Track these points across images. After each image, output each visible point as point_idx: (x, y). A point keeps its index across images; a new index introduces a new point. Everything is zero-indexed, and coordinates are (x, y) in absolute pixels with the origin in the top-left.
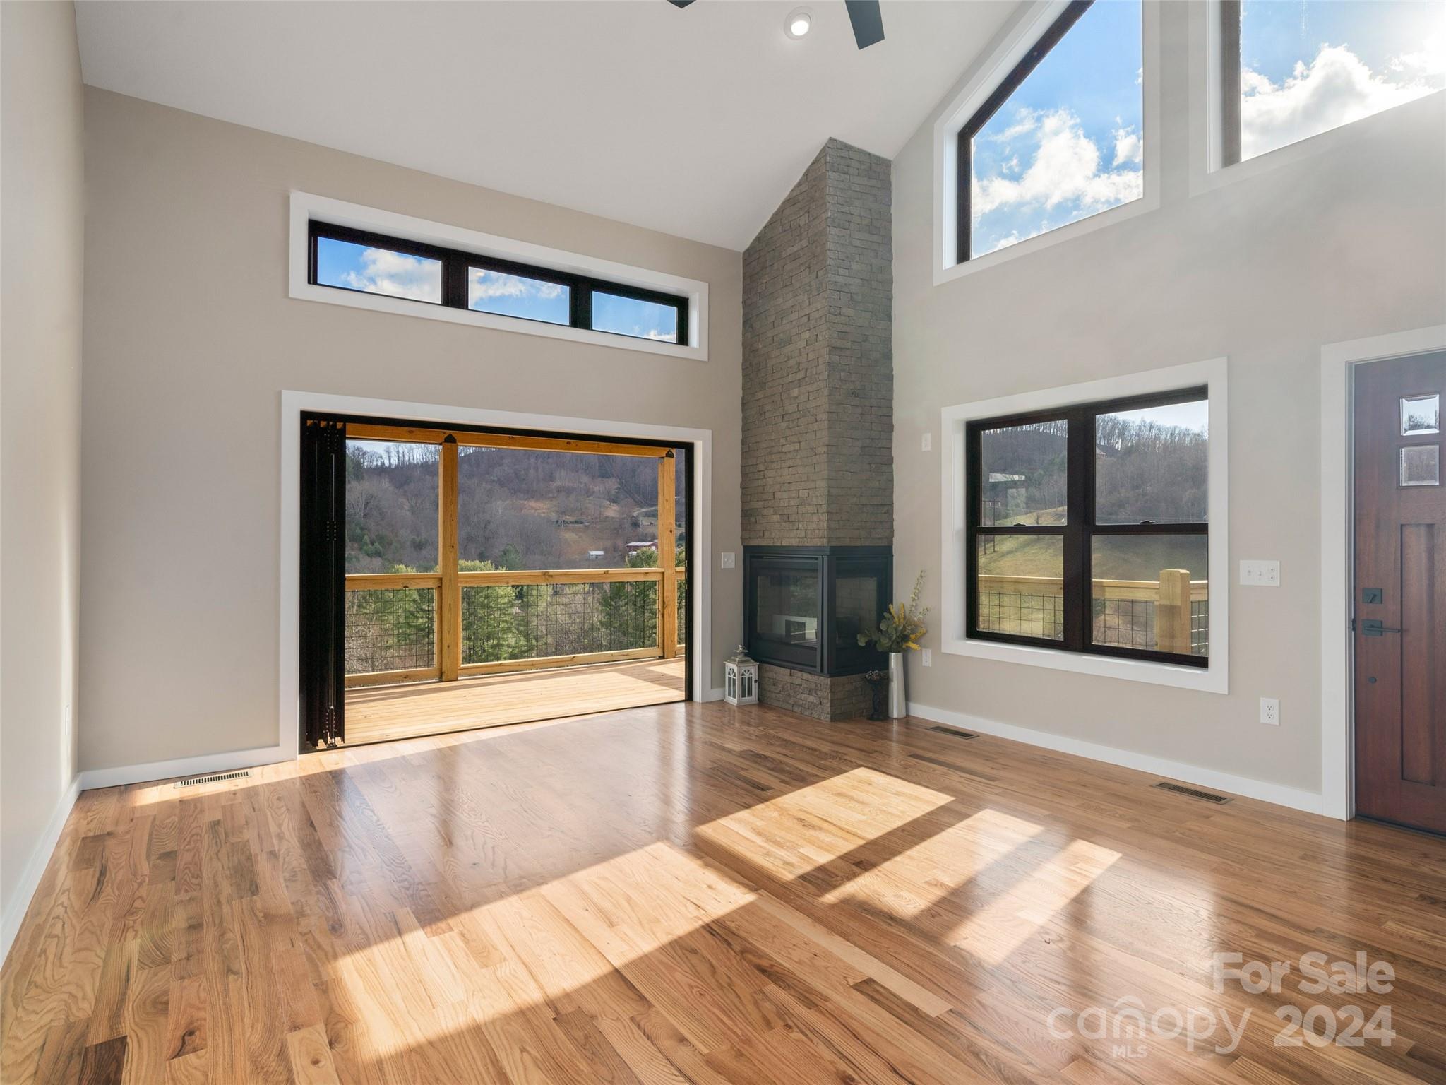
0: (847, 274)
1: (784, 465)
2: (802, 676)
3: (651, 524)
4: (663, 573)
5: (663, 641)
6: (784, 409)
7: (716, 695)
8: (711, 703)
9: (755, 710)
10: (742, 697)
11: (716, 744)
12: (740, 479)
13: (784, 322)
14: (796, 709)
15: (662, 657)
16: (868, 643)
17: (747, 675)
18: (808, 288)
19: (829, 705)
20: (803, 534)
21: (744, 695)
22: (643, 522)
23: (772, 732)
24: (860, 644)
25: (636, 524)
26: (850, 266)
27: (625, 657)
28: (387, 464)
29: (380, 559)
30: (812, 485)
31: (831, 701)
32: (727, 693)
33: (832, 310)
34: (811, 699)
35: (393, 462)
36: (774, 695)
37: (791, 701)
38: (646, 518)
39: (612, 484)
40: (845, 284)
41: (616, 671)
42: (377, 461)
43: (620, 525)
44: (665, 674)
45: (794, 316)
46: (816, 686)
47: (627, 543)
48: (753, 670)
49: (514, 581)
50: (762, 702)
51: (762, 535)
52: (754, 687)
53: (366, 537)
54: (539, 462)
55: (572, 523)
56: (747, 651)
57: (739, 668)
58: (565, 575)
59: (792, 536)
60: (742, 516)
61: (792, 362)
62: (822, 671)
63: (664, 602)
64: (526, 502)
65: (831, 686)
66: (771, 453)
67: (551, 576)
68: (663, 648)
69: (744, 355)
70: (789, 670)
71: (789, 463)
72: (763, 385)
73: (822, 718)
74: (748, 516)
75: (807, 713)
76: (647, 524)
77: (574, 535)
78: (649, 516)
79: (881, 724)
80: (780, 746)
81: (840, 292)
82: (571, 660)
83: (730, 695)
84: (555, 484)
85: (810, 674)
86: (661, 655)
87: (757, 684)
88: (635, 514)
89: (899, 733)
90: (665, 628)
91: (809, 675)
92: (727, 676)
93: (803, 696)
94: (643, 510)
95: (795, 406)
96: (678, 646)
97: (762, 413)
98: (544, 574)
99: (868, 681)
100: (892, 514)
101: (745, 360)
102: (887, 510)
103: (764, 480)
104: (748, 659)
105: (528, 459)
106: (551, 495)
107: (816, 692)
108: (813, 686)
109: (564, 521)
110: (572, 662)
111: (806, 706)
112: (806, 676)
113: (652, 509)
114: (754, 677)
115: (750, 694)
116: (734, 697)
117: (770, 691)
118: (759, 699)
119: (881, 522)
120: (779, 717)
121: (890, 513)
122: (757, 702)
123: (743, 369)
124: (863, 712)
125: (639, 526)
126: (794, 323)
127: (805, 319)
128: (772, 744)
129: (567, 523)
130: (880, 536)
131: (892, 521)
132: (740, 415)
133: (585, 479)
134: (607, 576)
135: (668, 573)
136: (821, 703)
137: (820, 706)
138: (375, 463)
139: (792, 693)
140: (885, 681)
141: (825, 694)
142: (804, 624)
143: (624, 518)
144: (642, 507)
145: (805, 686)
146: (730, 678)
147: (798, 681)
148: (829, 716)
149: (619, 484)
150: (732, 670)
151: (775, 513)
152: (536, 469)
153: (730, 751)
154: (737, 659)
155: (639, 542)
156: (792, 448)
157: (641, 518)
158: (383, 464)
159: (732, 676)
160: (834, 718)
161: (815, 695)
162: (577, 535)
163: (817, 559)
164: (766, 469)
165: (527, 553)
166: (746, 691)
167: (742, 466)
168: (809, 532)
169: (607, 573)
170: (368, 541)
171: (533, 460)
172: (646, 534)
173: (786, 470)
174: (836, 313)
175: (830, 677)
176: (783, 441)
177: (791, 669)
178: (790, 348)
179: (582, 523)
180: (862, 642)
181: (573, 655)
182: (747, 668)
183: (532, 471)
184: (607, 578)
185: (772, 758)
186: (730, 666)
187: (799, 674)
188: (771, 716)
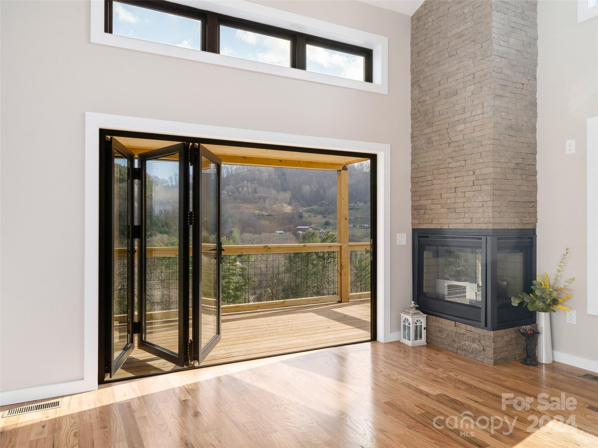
0: (506, 46)
1: (450, 176)
2: (466, 327)
3: (309, 216)
4: (341, 246)
5: (341, 291)
6: (450, 139)
7: (394, 337)
8: (391, 343)
9: (424, 350)
10: (415, 340)
11: (412, 386)
12: (411, 186)
13: (450, 80)
14: (460, 352)
15: (340, 302)
16: (521, 304)
17: (418, 324)
18: (473, 55)
19: (492, 352)
20: (469, 221)
21: (416, 339)
22: (305, 215)
23: (452, 374)
24: (513, 304)
25: (301, 216)
26: (508, 40)
27: (317, 302)
28: (170, 184)
29: (167, 235)
30: (478, 188)
31: (494, 349)
32: (402, 336)
33: (496, 69)
34: (475, 345)
35: (173, 184)
36: (439, 340)
37: (456, 345)
38: (307, 213)
39: (287, 195)
40: (505, 52)
41: (313, 311)
42: (165, 183)
43: (292, 217)
44: (348, 316)
45: (460, 76)
46: (480, 336)
47: (296, 226)
48: (422, 319)
49: (246, 252)
50: (429, 344)
51: (430, 221)
52: (424, 332)
53: (159, 224)
54: (249, 183)
55: (267, 216)
56: (418, 306)
57: (413, 318)
58: (279, 247)
59: (458, 222)
60: (412, 210)
61: (457, 107)
62: (486, 325)
63: (341, 266)
64: (242, 205)
65: (494, 338)
66: (438, 169)
67: (270, 248)
68: (341, 296)
69: (412, 105)
70: (454, 322)
71: (455, 175)
72: (430, 124)
73: (485, 362)
74: (417, 209)
75: (472, 356)
76: (307, 216)
77: (268, 222)
78: (308, 212)
79: (532, 368)
80: (465, 390)
81: (501, 57)
82: (282, 304)
83: (404, 337)
84: (257, 195)
85: (473, 326)
86: (340, 300)
87: (425, 330)
88: (300, 211)
89: (547, 376)
90: (342, 282)
91: (473, 328)
92: (402, 324)
93: (467, 343)
94: (305, 208)
95: (461, 136)
96: (350, 294)
97: (429, 141)
98: (265, 247)
99: (522, 333)
100: (536, 208)
101: (413, 109)
102: (533, 206)
103: (432, 186)
104: (419, 311)
105: (243, 181)
106: (255, 201)
107: (479, 341)
108: (477, 336)
109: (262, 215)
110: (283, 305)
111: (470, 351)
112: (469, 327)
113: (310, 208)
114: (424, 325)
115: (421, 337)
116: (410, 340)
117: (436, 336)
118: (427, 342)
119: (529, 213)
120: (449, 358)
121: (535, 207)
122: (426, 344)
123: (412, 115)
124: (516, 358)
125: (303, 217)
126: (459, 80)
127: (471, 77)
128: (459, 388)
129: (264, 216)
130: (528, 222)
131: (536, 212)
132: (410, 145)
133: (274, 192)
134: (305, 248)
135: (344, 246)
136: (484, 350)
137: (483, 352)
138: (164, 185)
139: (456, 339)
140: (535, 334)
141: (488, 344)
142: (465, 288)
143: (294, 213)
144: (304, 207)
145: (469, 335)
146: (405, 326)
147: (463, 331)
148: (492, 361)
149: (292, 195)
150: (406, 320)
151: (443, 207)
152: (247, 187)
153: (427, 395)
154: (411, 312)
155: (303, 226)
156: (458, 164)
157: (304, 213)
158: (168, 185)
159: (407, 324)
160: (495, 363)
161: (478, 343)
162: (269, 222)
163: (481, 239)
164: (434, 179)
165: (243, 232)
166: (418, 336)
167: (412, 178)
168: (474, 220)
169: (305, 246)
170: (161, 226)
171: (245, 182)
172: (307, 222)
173: (453, 179)
174: (498, 72)
175: (493, 330)
176: (449, 160)
177: (456, 321)
178: (456, 98)
179: (272, 216)
180: (515, 302)
181: (284, 300)
182: (418, 319)
183: (245, 189)
184: (305, 250)
185: (467, 405)
186: (404, 316)
187: (463, 326)
188: (442, 357)
